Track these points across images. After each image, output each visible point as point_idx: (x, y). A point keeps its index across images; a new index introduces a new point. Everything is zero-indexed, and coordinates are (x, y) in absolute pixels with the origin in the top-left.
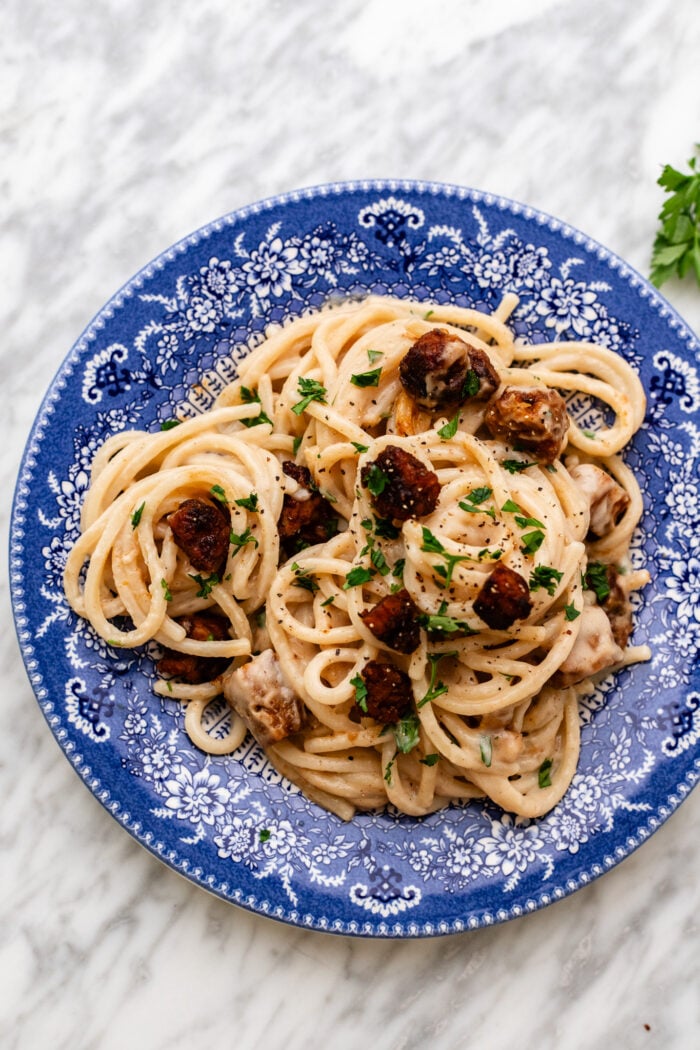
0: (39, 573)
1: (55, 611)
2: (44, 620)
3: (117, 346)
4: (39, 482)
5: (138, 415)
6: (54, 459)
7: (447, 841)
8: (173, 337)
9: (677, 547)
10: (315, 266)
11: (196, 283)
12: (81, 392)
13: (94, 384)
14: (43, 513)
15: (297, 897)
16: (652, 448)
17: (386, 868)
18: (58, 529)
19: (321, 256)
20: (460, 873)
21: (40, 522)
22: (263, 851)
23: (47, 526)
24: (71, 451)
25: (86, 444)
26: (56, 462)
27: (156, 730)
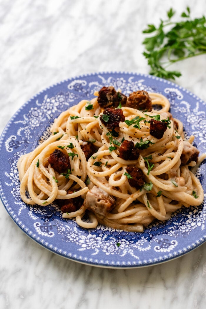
0: (12, 198)
1: (21, 207)
2: (19, 210)
3: (12, 136)
4: (2, 175)
5: (26, 152)
6: (5, 168)
7: (176, 225)
8: (28, 130)
9: (197, 130)
10: (61, 102)
11: (29, 115)
12: (6, 150)
13: (9, 147)
14: (7, 183)
15: (138, 257)
16: (176, 111)
17: (162, 239)
18: (13, 186)
19: (62, 99)
20: (185, 232)
21: (7, 185)
22: (120, 249)
23: (10, 186)
24: (9, 165)
25: (13, 162)
26: (5, 169)
27: (69, 229)
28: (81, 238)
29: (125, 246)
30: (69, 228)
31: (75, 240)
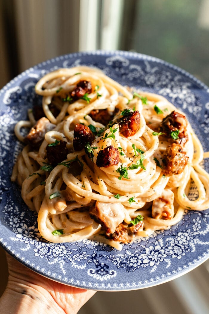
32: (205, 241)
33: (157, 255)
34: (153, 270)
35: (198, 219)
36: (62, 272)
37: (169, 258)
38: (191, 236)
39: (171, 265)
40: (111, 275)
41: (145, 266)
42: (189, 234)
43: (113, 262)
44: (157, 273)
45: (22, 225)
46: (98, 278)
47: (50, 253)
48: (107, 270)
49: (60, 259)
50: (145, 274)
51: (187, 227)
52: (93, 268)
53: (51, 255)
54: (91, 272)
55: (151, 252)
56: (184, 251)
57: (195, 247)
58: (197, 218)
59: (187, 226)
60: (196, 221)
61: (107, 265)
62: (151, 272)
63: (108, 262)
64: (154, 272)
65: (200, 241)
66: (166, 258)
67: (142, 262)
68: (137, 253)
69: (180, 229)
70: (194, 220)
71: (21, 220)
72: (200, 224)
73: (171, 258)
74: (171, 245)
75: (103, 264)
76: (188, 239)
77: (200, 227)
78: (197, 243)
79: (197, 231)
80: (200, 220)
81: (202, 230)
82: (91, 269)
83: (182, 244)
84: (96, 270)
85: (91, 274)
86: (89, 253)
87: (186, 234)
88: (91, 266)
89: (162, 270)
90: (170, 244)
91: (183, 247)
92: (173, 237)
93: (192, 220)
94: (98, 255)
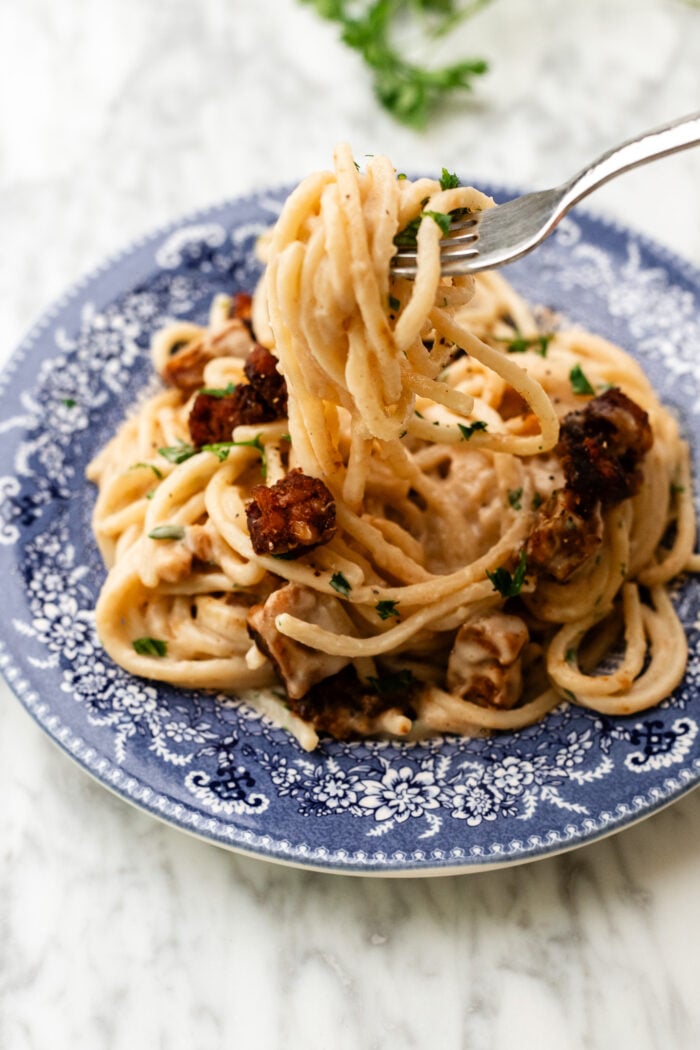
28: (363, 792)
29: (521, 780)
30: (312, 767)
31: (345, 803)
32: (572, 802)
33: (410, 796)
34: (378, 832)
35: (588, 735)
36: (115, 753)
37: (441, 815)
38: (540, 776)
39: (437, 834)
40: (248, 806)
41: (360, 813)
42: (538, 769)
43: (274, 774)
44: (385, 844)
45: (63, 598)
46: (206, 802)
47: (106, 696)
48: (245, 789)
49: (127, 719)
50: (350, 834)
51: (542, 750)
52: (208, 773)
53: (107, 701)
54: (197, 780)
55: (397, 783)
56: (497, 808)
57: (536, 808)
58: (583, 733)
59: (543, 746)
60: (578, 739)
61: (252, 776)
62: (368, 834)
63: (258, 770)
64: (378, 837)
65: (560, 796)
66: (432, 811)
67: (358, 801)
68: (355, 774)
69: (517, 748)
70: (573, 736)
71: (66, 587)
72: (586, 750)
73: (448, 817)
74: (468, 783)
75: (241, 770)
76: (529, 780)
77: (579, 760)
78: (548, 801)
79: (564, 767)
80: (589, 740)
81: (583, 769)
82: (201, 773)
83: (502, 790)
84: (214, 780)
85: (194, 785)
86: (217, 731)
87: (528, 767)
88: (204, 766)
89: (404, 841)
90: (467, 779)
91: (499, 797)
92: (486, 762)
93: (568, 734)
94: (240, 745)
